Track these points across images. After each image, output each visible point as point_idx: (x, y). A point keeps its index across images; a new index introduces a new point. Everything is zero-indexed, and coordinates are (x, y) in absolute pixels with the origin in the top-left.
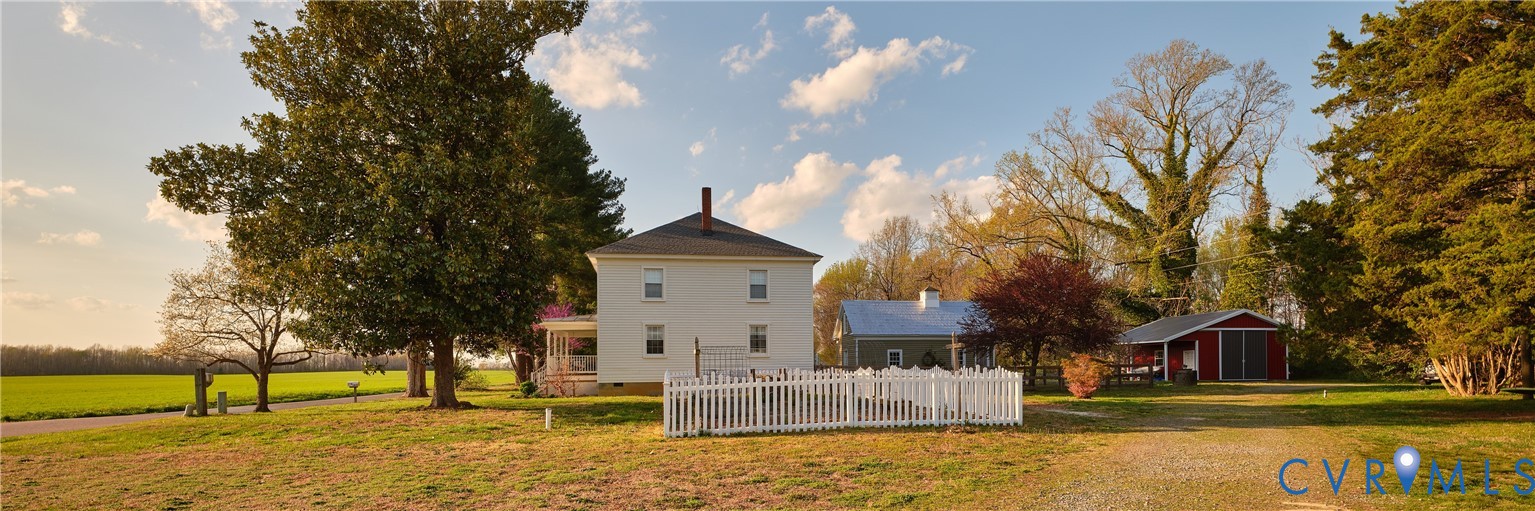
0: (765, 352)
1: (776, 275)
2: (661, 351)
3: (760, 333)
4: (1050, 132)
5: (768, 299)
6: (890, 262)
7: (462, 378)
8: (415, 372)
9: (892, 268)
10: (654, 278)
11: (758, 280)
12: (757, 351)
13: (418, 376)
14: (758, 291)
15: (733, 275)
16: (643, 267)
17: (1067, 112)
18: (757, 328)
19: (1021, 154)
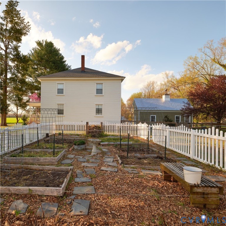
0: (101, 115)
1: (106, 85)
2: (63, 114)
3: (100, 107)
4: (206, 48)
5: (103, 94)
6: (149, 93)
7: (26, 121)
8: (3, 119)
9: (149, 94)
10: (60, 87)
11: (99, 87)
12: (99, 114)
13: (3, 120)
14: (99, 91)
15: (90, 85)
16: (57, 83)
17: (212, 41)
18: (99, 105)
19: (194, 56)
